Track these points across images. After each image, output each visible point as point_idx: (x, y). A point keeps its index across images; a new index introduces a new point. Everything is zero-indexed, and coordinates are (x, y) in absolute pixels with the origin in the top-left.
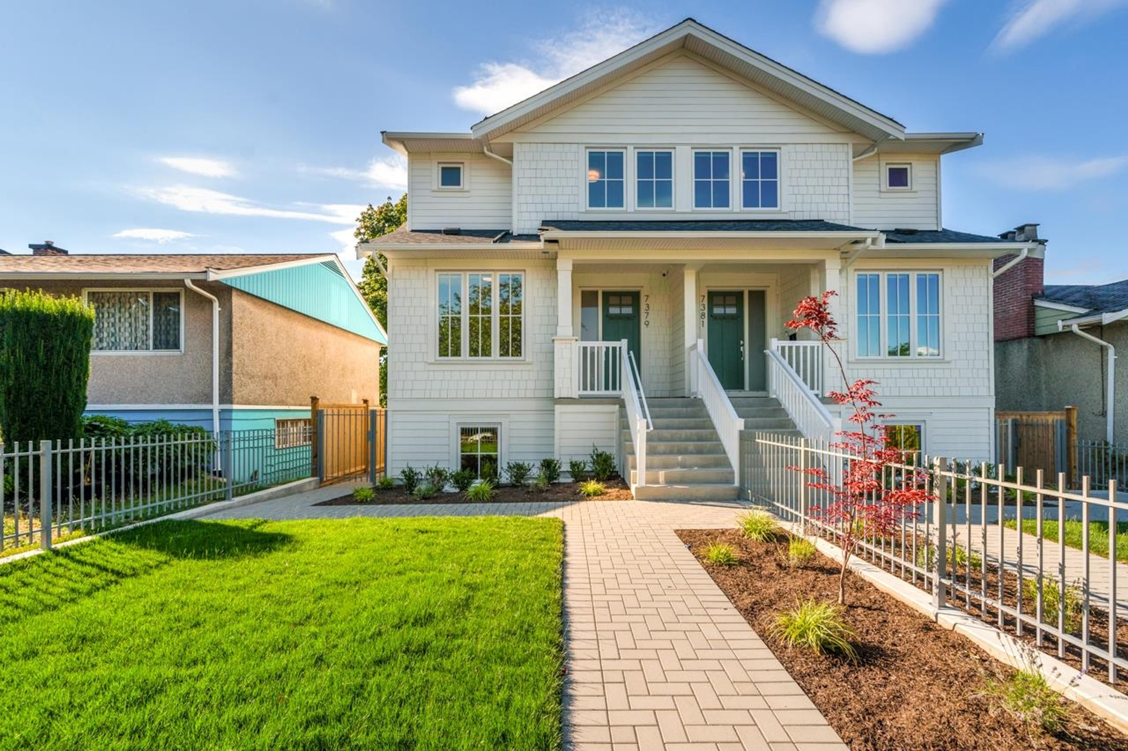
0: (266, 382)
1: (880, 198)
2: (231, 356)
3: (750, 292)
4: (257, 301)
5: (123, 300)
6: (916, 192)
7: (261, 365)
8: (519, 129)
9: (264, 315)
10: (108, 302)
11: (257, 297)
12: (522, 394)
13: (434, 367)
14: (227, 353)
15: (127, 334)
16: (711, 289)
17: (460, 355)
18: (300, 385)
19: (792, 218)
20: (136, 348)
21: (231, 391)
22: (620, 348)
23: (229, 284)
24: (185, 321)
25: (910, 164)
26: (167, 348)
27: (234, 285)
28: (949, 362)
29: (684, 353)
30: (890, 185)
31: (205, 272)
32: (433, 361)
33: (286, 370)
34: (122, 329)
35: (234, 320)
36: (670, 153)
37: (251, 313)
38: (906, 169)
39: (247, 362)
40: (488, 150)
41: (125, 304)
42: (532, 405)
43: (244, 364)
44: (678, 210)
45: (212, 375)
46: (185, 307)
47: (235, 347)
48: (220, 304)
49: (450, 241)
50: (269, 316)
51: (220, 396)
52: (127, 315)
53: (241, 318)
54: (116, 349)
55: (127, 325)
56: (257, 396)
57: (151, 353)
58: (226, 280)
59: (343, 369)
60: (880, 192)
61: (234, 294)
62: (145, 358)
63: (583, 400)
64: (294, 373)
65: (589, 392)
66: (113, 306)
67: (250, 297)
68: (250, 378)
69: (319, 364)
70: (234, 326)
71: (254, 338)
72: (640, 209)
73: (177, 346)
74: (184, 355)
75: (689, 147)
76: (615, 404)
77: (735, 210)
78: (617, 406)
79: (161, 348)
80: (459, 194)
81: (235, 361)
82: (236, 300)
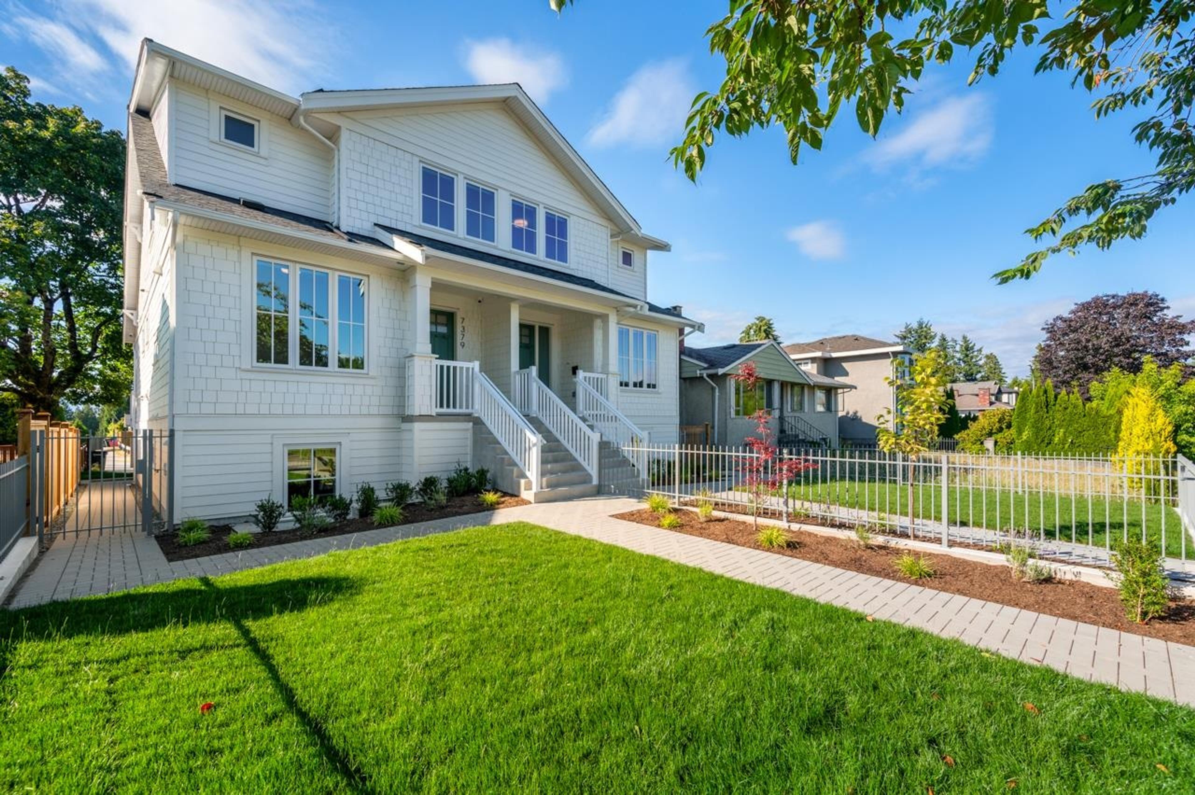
1: (618, 271)
3: (540, 327)
6: (635, 272)
8: (348, 114)
12: (365, 411)
13: (252, 376)
17: (286, 362)
19: (576, 275)
22: (473, 369)
29: (510, 376)
30: (623, 263)
32: (249, 367)
36: (493, 193)
38: (631, 254)
40: (305, 121)
42: (378, 422)
44: (500, 247)
49: (277, 223)
60: (618, 267)
63: (440, 417)
65: (445, 410)
72: (469, 237)
75: (509, 193)
76: (469, 421)
77: (541, 259)
78: (471, 424)
80: (253, 158)
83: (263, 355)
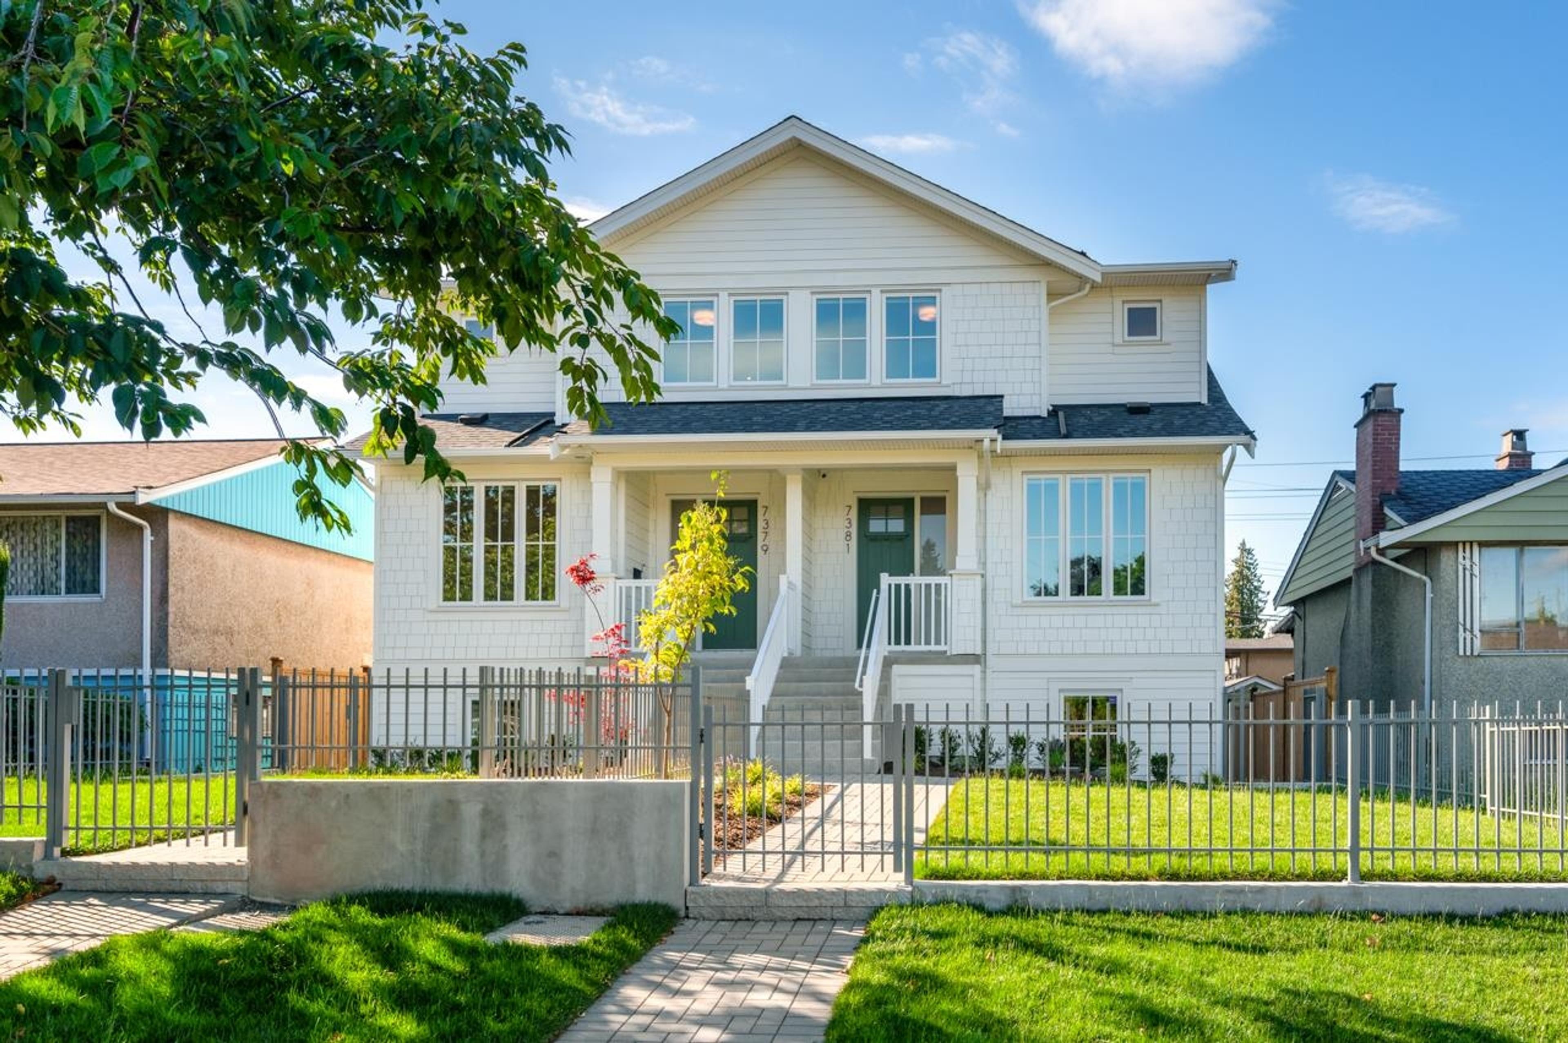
0: (217, 639)
1: (1113, 354)
2: (167, 602)
3: (923, 499)
4: (203, 523)
5: (26, 527)
6: (1168, 344)
7: (210, 615)
9: (214, 541)
10: (8, 530)
11: (203, 519)
13: (436, 615)
14: (162, 598)
15: (32, 574)
16: (862, 495)
17: (471, 600)
18: (270, 644)
19: (957, 394)
20: (43, 593)
21: (167, 651)
23: (164, 505)
24: (107, 555)
25: (1160, 301)
26: (83, 592)
27: (170, 506)
28: (1157, 605)
30: (1130, 334)
31: (133, 493)
32: (435, 607)
33: (247, 622)
34: (25, 567)
35: (171, 553)
36: (782, 300)
37: (194, 541)
38: (1154, 309)
39: (188, 610)
41: (28, 532)
43: (184, 614)
44: (791, 385)
45: (142, 629)
46: (108, 536)
47: (171, 590)
48: (152, 531)
50: (221, 544)
51: (152, 657)
52: (32, 548)
53: (180, 550)
54: (17, 594)
55: (32, 560)
56: (202, 659)
57: (63, 598)
58: (160, 500)
59: (347, 620)
60: (1114, 345)
61: (171, 516)
62: (55, 605)
64: (261, 627)
66: (14, 535)
67: (193, 519)
68: (193, 634)
69: (303, 613)
70: (171, 560)
71: (198, 577)
72: (737, 384)
73: (96, 590)
74: (106, 601)
75: (808, 292)
77: (874, 384)
79: (75, 593)
81: (171, 609)
82: (174, 525)
83: (448, 596)
